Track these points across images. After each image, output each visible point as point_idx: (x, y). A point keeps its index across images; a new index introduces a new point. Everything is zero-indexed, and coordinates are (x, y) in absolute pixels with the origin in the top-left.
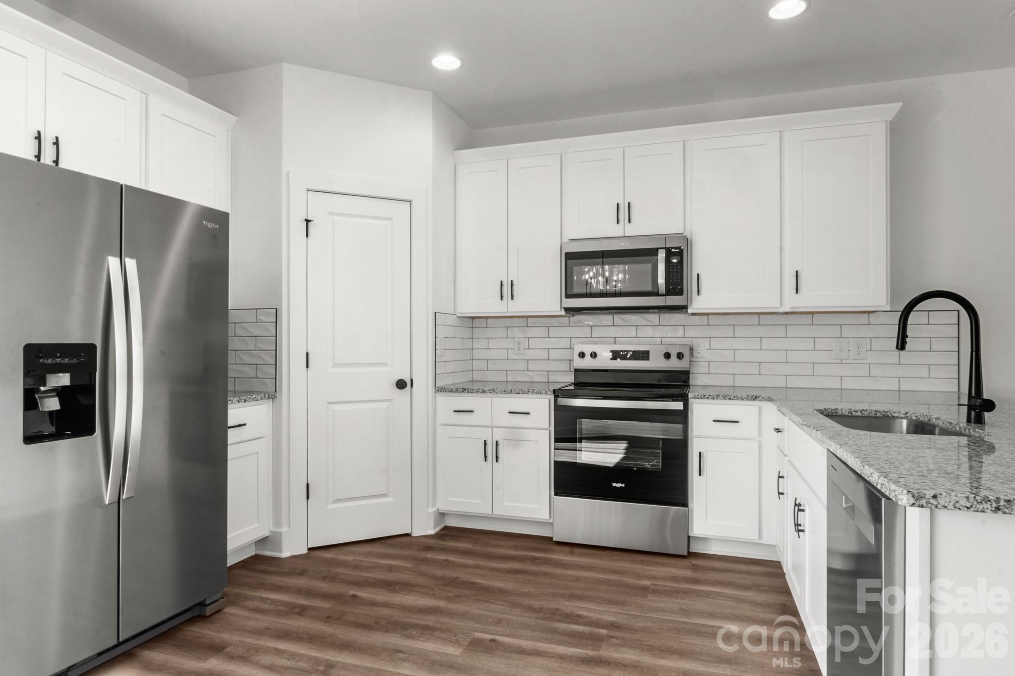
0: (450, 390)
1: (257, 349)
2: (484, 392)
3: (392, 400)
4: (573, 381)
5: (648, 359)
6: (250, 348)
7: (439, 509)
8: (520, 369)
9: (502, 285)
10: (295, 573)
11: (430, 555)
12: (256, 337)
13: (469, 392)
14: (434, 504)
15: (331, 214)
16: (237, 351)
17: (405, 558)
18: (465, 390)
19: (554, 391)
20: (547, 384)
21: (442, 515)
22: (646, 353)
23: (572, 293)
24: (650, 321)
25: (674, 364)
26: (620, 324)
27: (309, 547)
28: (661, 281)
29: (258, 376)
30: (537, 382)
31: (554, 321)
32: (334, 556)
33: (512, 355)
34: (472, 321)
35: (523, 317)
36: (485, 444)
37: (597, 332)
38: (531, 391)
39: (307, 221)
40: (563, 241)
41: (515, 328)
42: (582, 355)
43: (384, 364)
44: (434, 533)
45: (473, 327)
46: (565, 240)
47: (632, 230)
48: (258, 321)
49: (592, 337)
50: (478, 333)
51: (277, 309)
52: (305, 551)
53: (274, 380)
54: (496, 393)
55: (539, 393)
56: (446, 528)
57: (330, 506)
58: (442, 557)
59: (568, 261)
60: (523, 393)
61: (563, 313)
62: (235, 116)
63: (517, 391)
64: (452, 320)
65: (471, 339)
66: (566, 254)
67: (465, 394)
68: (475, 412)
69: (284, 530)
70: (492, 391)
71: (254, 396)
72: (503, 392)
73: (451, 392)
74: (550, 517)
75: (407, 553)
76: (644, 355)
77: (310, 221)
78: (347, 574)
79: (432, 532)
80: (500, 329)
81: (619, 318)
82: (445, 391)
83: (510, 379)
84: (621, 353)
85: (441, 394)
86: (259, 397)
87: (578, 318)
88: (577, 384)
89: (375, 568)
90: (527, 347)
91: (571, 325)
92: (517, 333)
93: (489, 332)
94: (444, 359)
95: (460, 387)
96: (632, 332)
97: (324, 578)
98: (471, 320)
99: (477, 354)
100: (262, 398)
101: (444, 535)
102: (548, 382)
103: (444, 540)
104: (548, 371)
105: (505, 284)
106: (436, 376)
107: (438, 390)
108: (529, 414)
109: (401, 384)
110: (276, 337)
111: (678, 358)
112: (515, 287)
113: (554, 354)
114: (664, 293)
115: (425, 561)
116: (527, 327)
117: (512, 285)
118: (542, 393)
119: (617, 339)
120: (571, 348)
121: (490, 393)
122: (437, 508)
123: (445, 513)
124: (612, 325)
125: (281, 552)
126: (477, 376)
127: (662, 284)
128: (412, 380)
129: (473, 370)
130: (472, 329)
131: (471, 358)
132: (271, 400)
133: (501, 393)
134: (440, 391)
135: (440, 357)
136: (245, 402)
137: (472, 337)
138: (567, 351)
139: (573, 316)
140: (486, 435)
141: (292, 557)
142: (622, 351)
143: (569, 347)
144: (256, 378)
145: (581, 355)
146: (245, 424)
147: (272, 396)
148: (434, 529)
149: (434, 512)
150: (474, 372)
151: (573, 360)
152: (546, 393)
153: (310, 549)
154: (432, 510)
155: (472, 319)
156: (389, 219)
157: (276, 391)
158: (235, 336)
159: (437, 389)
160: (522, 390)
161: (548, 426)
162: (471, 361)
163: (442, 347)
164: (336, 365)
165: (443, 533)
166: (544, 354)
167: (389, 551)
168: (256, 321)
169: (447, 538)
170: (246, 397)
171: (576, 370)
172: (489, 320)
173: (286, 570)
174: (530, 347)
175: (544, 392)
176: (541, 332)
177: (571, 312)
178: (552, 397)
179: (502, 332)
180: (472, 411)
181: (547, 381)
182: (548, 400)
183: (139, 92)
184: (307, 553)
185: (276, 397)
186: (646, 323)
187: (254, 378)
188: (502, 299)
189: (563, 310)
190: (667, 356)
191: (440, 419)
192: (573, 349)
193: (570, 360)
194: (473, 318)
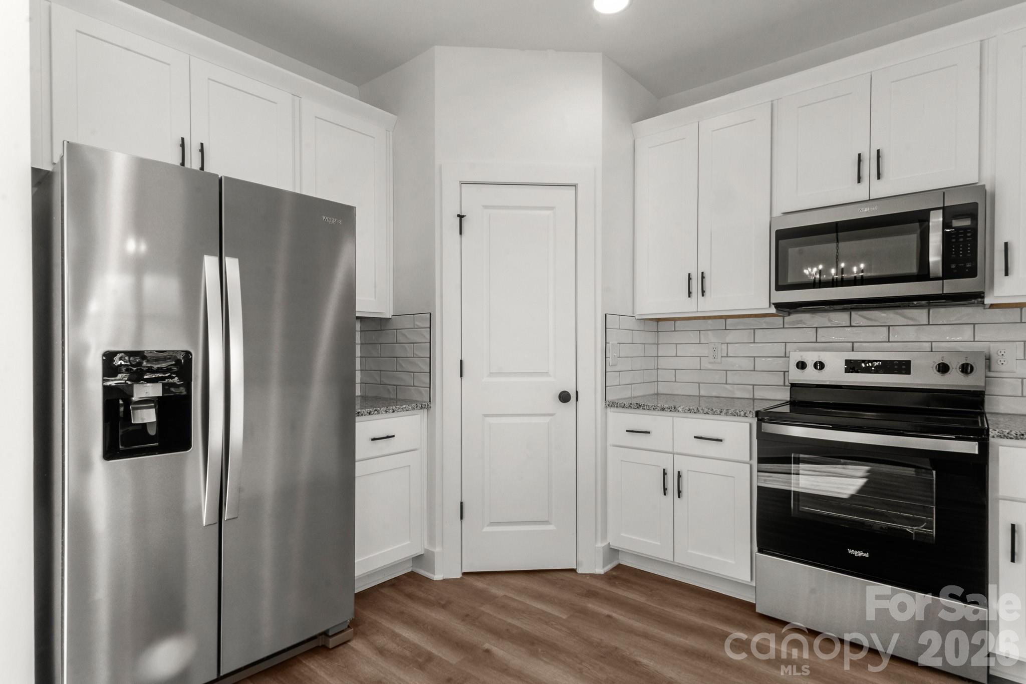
0: (622, 405)
1: (415, 356)
2: (663, 409)
3: (554, 414)
4: (789, 399)
5: (909, 373)
6: (408, 355)
7: (610, 544)
8: (717, 381)
9: (690, 279)
10: (439, 603)
11: (592, 606)
12: (413, 343)
13: (645, 409)
14: (604, 536)
15: (486, 207)
16: (398, 357)
17: (560, 604)
18: (640, 406)
19: (757, 414)
20: (752, 401)
21: (613, 552)
22: (904, 364)
23: (785, 284)
24: (911, 319)
25: (954, 380)
26: (861, 324)
27: (463, 571)
28: (935, 257)
29: (415, 384)
30: (738, 398)
31: (763, 322)
32: (486, 586)
33: (706, 364)
34: (658, 324)
35: (721, 317)
36: (665, 473)
37: (823, 335)
38: (724, 411)
39: (461, 217)
40: (775, 215)
41: (709, 332)
42: (802, 365)
43: (546, 374)
44: (603, 573)
45: (658, 332)
46: (777, 213)
47: (881, 189)
48: (416, 327)
49: (816, 342)
50: (664, 338)
51: (431, 314)
52: (459, 576)
53: (429, 389)
54: (678, 411)
55: (735, 414)
56: (619, 567)
57: (487, 529)
58: (605, 610)
59: (780, 241)
60: (714, 414)
61: (773, 310)
62: (395, 114)
63: (706, 410)
64: (630, 323)
65: (656, 345)
66: (777, 232)
67: (640, 411)
68: (652, 434)
69: (437, 550)
70: (673, 409)
71: (404, 406)
72: (686, 411)
73: (623, 407)
74: (752, 579)
75: (566, 596)
76: (903, 367)
77: (463, 216)
78: (491, 615)
79: (600, 571)
80: (690, 333)
81: (858, 317)
82: (617, 407)
83: (703, 393)
84: (863, 365)
85: (613, 409)
86: (410, 407)
87: (795, 317)
88: (793, 403)
89: (523, 612)
90: (725, 355)
91: (786, 326)
92: (711, 337)
93: (677, 337)
94: (618, 368)
95: (634, 402)
96: (882, 334)
97: (465, 618)
98: (655, 323)
99: (663, 363)
100: (413, 409)
101: (615, 578)
102: (754, 399)
103: (613, 585)
104: (754, 385)
105: (694, 277)
106: (607, 388)
107: (609, 405)
108: (721, 440)
109: (564, 397)
110: (430, 343)
111: (962, 371)
112: (707, 280)
113: (761, 364)
114: (941, 275)
115: (583, 612)
116: (726, 329)
117: (703, 277)
118: (740, 416)
119: (855, 345)
120: (786, 356)
121: (671, 411)
122: (607, 543)
123: (618, 550)
124: (849, 325)
125: (434, 573)
126: (663, 389)
127: (936, 263)
128: (577, 392)
129: (658, 381)
130: (656, 333)
131: (656, 368)
132: (426, 410)
133: (685, 412)
134: (611, 406)
135: (611, 366)
136: (393, 412)
137: (656, 343)
138: (781, 361)
139: (789, 315)
140: (666, 462)
141: (444, 581)
142: (863, 361)
143: (783, 355)
144: (414, 386)
145: (800, 365)
146: (393, 436)
147: (426, 405)
148: (603, 567)
149: (603, 547)
150: (659, 383)
151: (788, 372)
152: (745, 416)
153: (465, 574)
154: (601, 545)
155: (658, 322)
156: (551, 208)
157: (430, 401)
158: (397, 343)
159: (608, 403)
160: (712, 410)
161: (749, 460)
162: (656, 370)
163: (616, 355)
164: (491, 374)
165: (614, 573)
166: (747, 364)
167: (546, 590)
168: (413, 327)
169: (617, 583)
170: (394, 407)
171: (793, 385)
172: (678, 322)
173: (432, 598)
174: (730, 354)
175: (742, 413)
176: (745, 336)
177: (785, 310)
178: (755, 421)
179: (693, 337)
180: (649, 433)
181: (752, 397)
182: (748, 424)
183: (290, 94)
184: (461, 578)
185: (430, 407)
186: (905, 322)
187: (411, 386)
188: (689, 296)
189: (773, 306)
190: (943, 368)
191: (611, 441)
192: (789, 357)
193: (784, 372)
194: (658, 320)
